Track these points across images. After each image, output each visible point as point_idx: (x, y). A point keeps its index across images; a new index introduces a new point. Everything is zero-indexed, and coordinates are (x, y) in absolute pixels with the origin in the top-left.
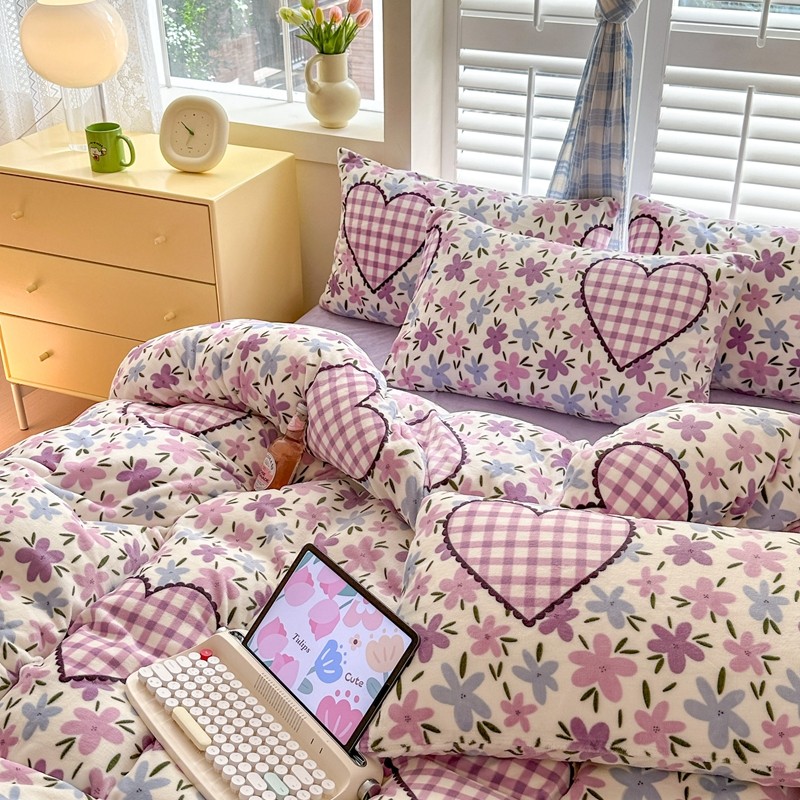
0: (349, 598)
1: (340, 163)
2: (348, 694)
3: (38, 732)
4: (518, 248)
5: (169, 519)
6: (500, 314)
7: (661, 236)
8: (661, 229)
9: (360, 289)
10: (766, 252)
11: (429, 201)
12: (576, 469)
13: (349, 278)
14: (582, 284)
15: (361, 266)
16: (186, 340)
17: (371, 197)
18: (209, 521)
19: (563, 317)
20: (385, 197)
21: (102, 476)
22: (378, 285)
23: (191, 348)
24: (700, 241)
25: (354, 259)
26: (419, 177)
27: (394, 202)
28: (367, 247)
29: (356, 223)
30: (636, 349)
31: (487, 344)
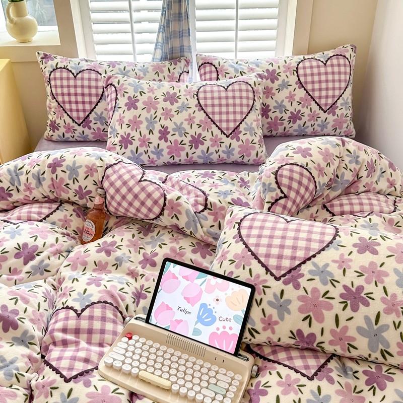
0: (204, 279)
1: (39, 59)
2: (224, 327)
4: (159, 88)
5: (54, 271)
6: (163, 122)
7: (217, 72)
8: (216, 68)
9: (71, 125)
10: (268, 70)
11: (98, 72)
12: (267, 183)
13: (63, 121)
14: (198, 99)
15: (69, 113)
16: (9, 171)
17: (65, 75)
18: (79, 265)
19: (194, 117)
20: (73, 74)
21: (6, 259)
22: (81, 121)
23: (14, 174)
24: (236, 70)
25: (64, 110)
26: (87, 61)
27: (79, 76)
28: (70, 102)
29: (59, 91)
30: (232, 125)
31: (160, 139)
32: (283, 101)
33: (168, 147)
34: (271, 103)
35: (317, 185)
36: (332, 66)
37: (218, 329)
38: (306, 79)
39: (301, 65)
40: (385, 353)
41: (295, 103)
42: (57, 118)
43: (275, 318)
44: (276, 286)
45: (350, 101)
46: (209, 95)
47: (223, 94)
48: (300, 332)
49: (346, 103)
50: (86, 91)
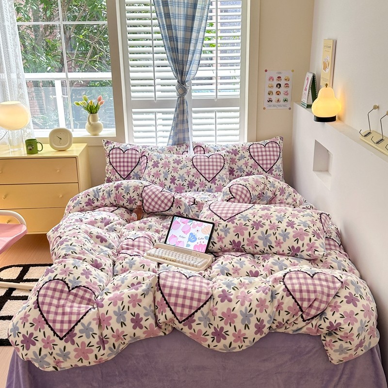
0: (191, 223)
1: (104, 144)
2: (201, 242)
3: (133, 266)
4: (171, 157)
5: (118, 231)
6: (173, 174)
8: (203, 149)
10: (232, 149)
11: (137, 150)
12: (225, 191)
13: (114, 177)
14: (192, 162)
15: (119, 172)
16: (94, 190)
17: (118, 151)
19: (190, 171)
20: (123, 151)
21: (96, 223)
22: (125, 177)
23: (96, 192)
24: (215, 150)
25: (116, 171)
26: (130, 145)
27: (126, 152)
28: (120, 166)
29: (114, 160)
30: (211, 176)
31: (171, 183)
32: (242, 166)
33: (175, 188)
34: (235, 167)
35: (252, 194)
36: (269, 147)
37: (198, 243)
38: (254, 154)
39: (251, 147)
40: (270, 247)
41: (248, 167)
42: (112, 175)
43: (223, 236)
44: (224, 223)
45: (281, 166)
46: (199, 160)
47: (207, 160)
48: (234, 241)
49: (279, 168)
50: (130, 160)
